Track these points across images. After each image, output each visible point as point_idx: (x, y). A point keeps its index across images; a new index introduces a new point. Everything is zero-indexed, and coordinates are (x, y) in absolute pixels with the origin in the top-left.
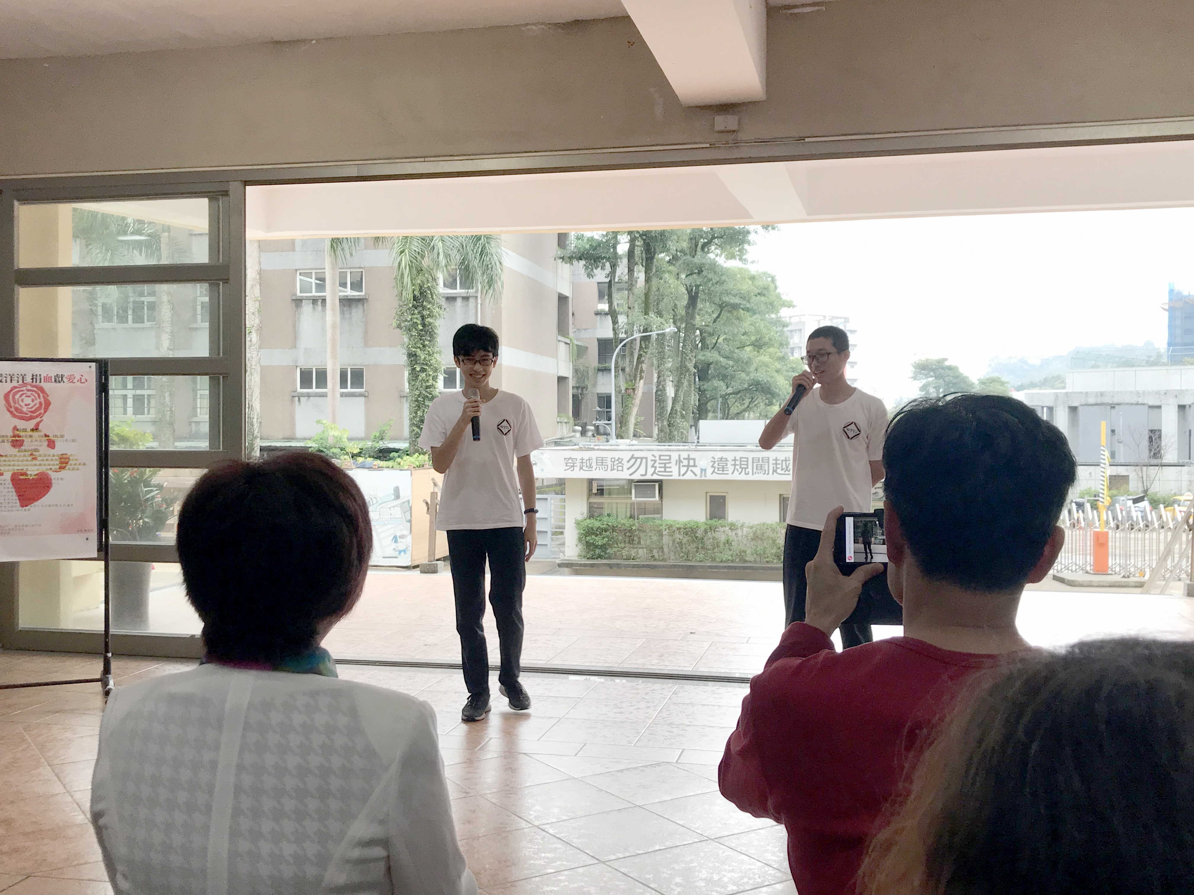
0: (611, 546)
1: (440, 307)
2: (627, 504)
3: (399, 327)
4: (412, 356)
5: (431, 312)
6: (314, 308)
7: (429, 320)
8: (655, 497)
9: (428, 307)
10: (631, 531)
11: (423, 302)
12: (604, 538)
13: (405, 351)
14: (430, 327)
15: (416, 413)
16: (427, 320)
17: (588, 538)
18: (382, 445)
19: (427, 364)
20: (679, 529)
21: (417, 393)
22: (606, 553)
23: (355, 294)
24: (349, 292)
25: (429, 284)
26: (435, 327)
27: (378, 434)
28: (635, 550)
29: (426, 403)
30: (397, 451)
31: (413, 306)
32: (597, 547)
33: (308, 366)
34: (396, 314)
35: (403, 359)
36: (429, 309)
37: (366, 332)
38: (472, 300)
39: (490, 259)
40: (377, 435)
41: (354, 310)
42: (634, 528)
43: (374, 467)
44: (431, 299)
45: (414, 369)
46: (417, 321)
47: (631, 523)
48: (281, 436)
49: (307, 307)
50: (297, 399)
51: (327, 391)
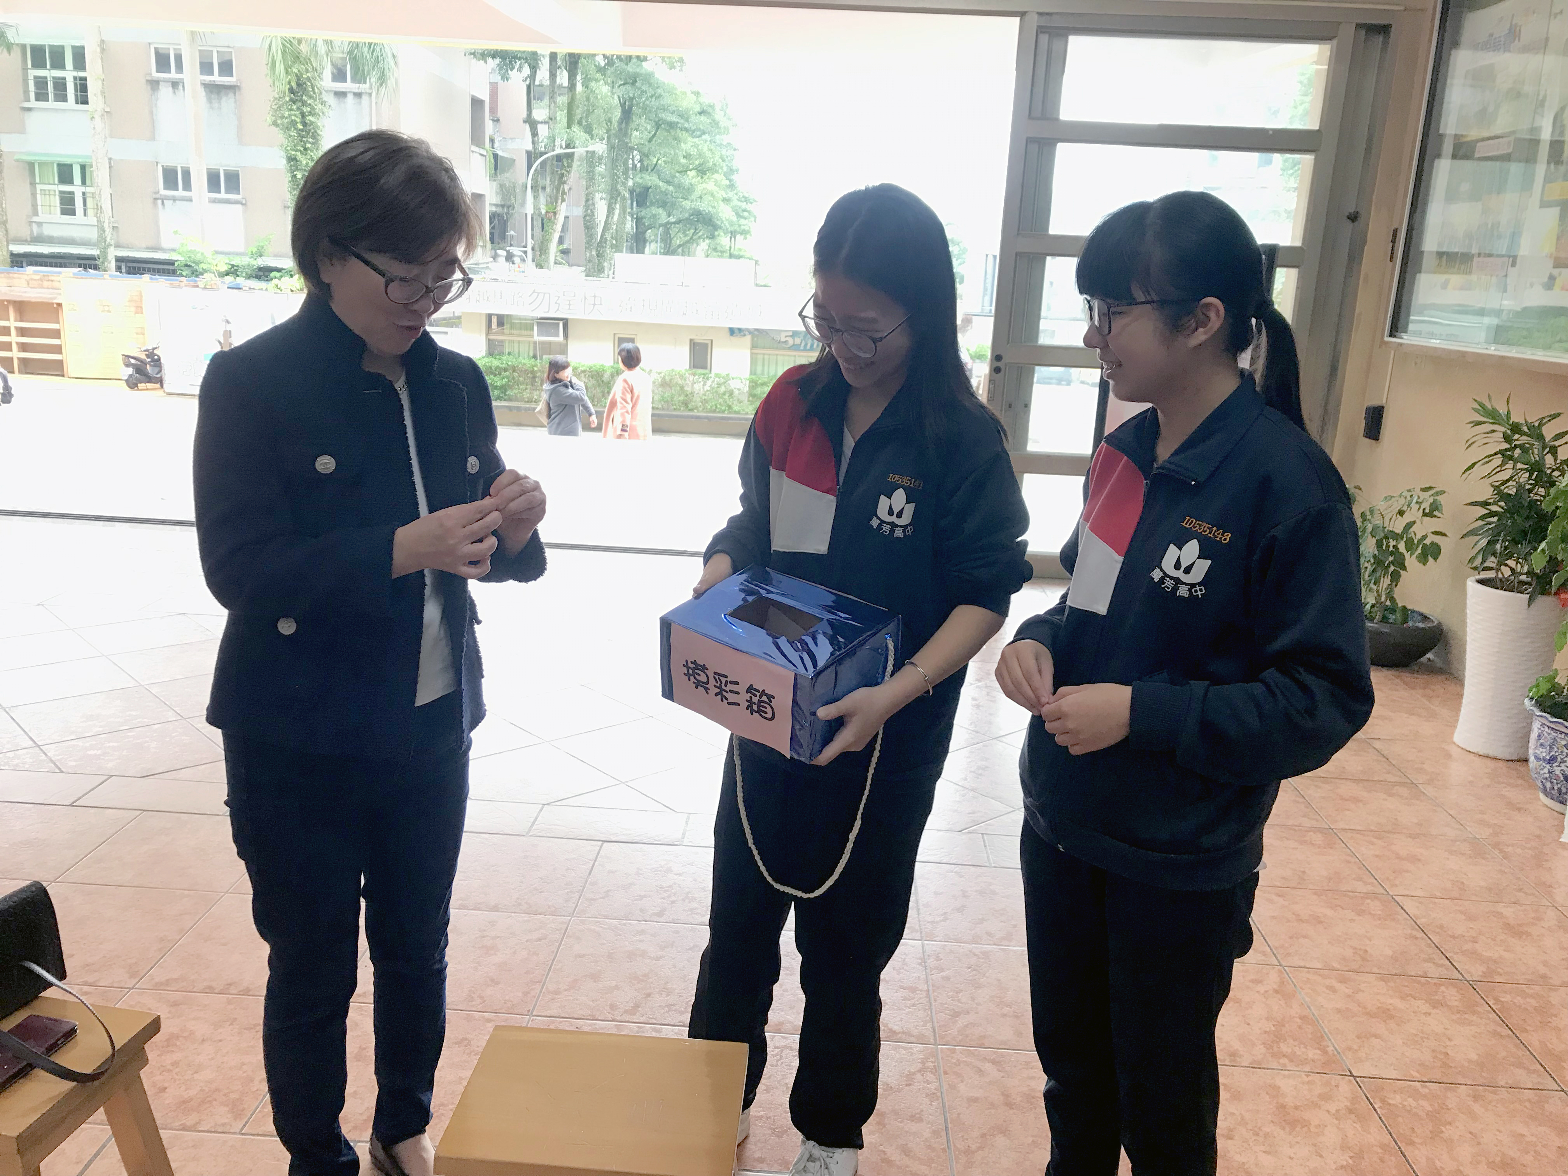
0: (511, 388)
1: (323, 103)
2: (529, 342)
4: (291, 160)
5: (313, 108)
6: (174, 93)
7: (311, 118)
8: (558, 336)
9: (308, 102)
10: (533, 372)
11: (302, 96)
12: (503, 378)
13: (283, 154)
14: (312, 127)
16: (307, 118)
18: (261, 262)
20: (584, 372)
22: (506, 395)
23: (226, 80)
24: (217, 78)
25: (309, 74)
26: (318, 127)
30: (279, 270)
31: (291, 100)
33: (170, 163)
34: (271, 107)
36: (310, 105)
37: (240, 127)
38: (365, 98)
39: (381, 49)
40: (254, 251)
41: (224, 99)
43: (244, 288)
44: (312, 93)
45: (294, 176)
46: (296, 119)
47: (533, 363)
48: (144, 246)
49: (165, 91)
50: (160, 202)
51: (194, 195)
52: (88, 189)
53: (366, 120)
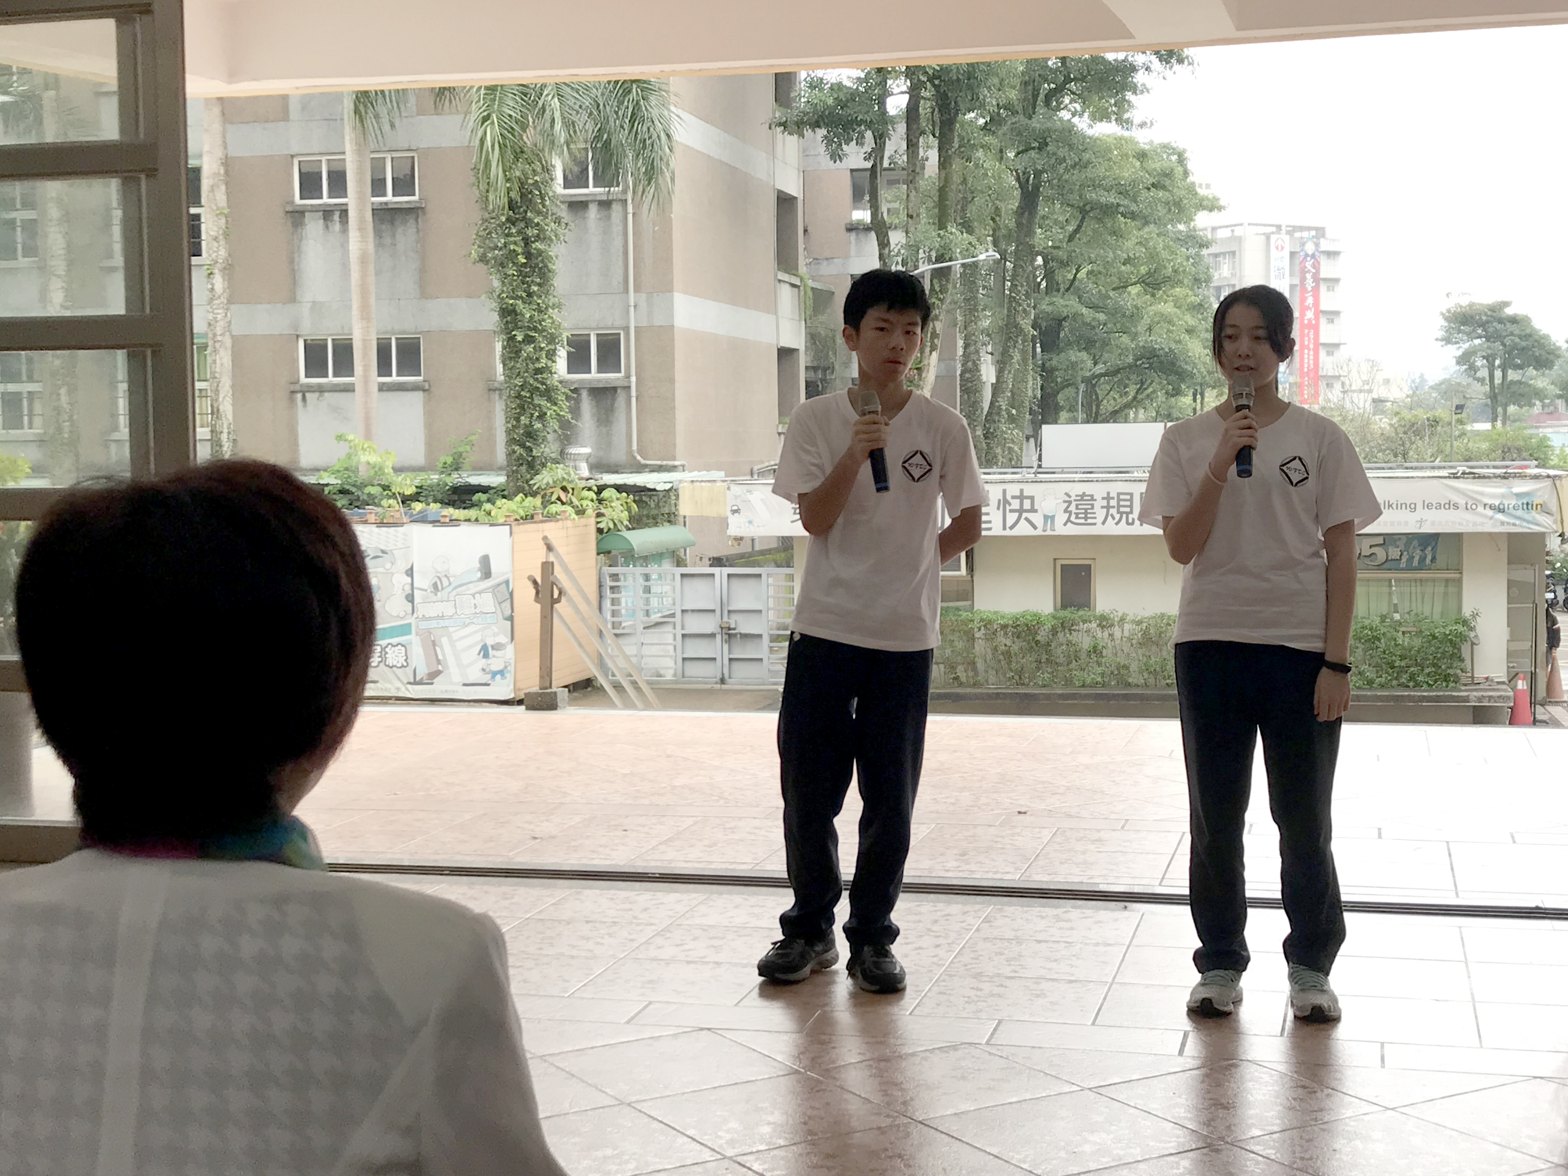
1: (558, 221)
3: (483, 259)
4: (508, 314)
5: (542, 230)
6: (327, 227)
7: (538, 245)
8: (959, 570)
9: (536, 221)
11: (526, 212)
13: (494, 305)
14: (540, 259)
15: (518, 420)
16: (534, 246)
18: (457, 479)
19: (535, 329)
20: (1004, 627)
21: (518, 382)
23: (401, 199)
24: (390, 197)
25: (537, 179)
27: (449, 460)
29: (536, 402)
30: (484, 489)
31: (508, 220)
33: (318, 335)
34: (477, 235)
35: (491, 319)
36: (538, 224)
37: (422, 271)
38: (616, 208)
39: (649, 129)
40: (449, 463)
41: (400, 230)
43: (443, 520)
44: (540, 206)
45: (512, 338)
46: (516, 249)
49: (313, 226)
50: (299, 396)
51: (354, 381)
53: (618, 242)
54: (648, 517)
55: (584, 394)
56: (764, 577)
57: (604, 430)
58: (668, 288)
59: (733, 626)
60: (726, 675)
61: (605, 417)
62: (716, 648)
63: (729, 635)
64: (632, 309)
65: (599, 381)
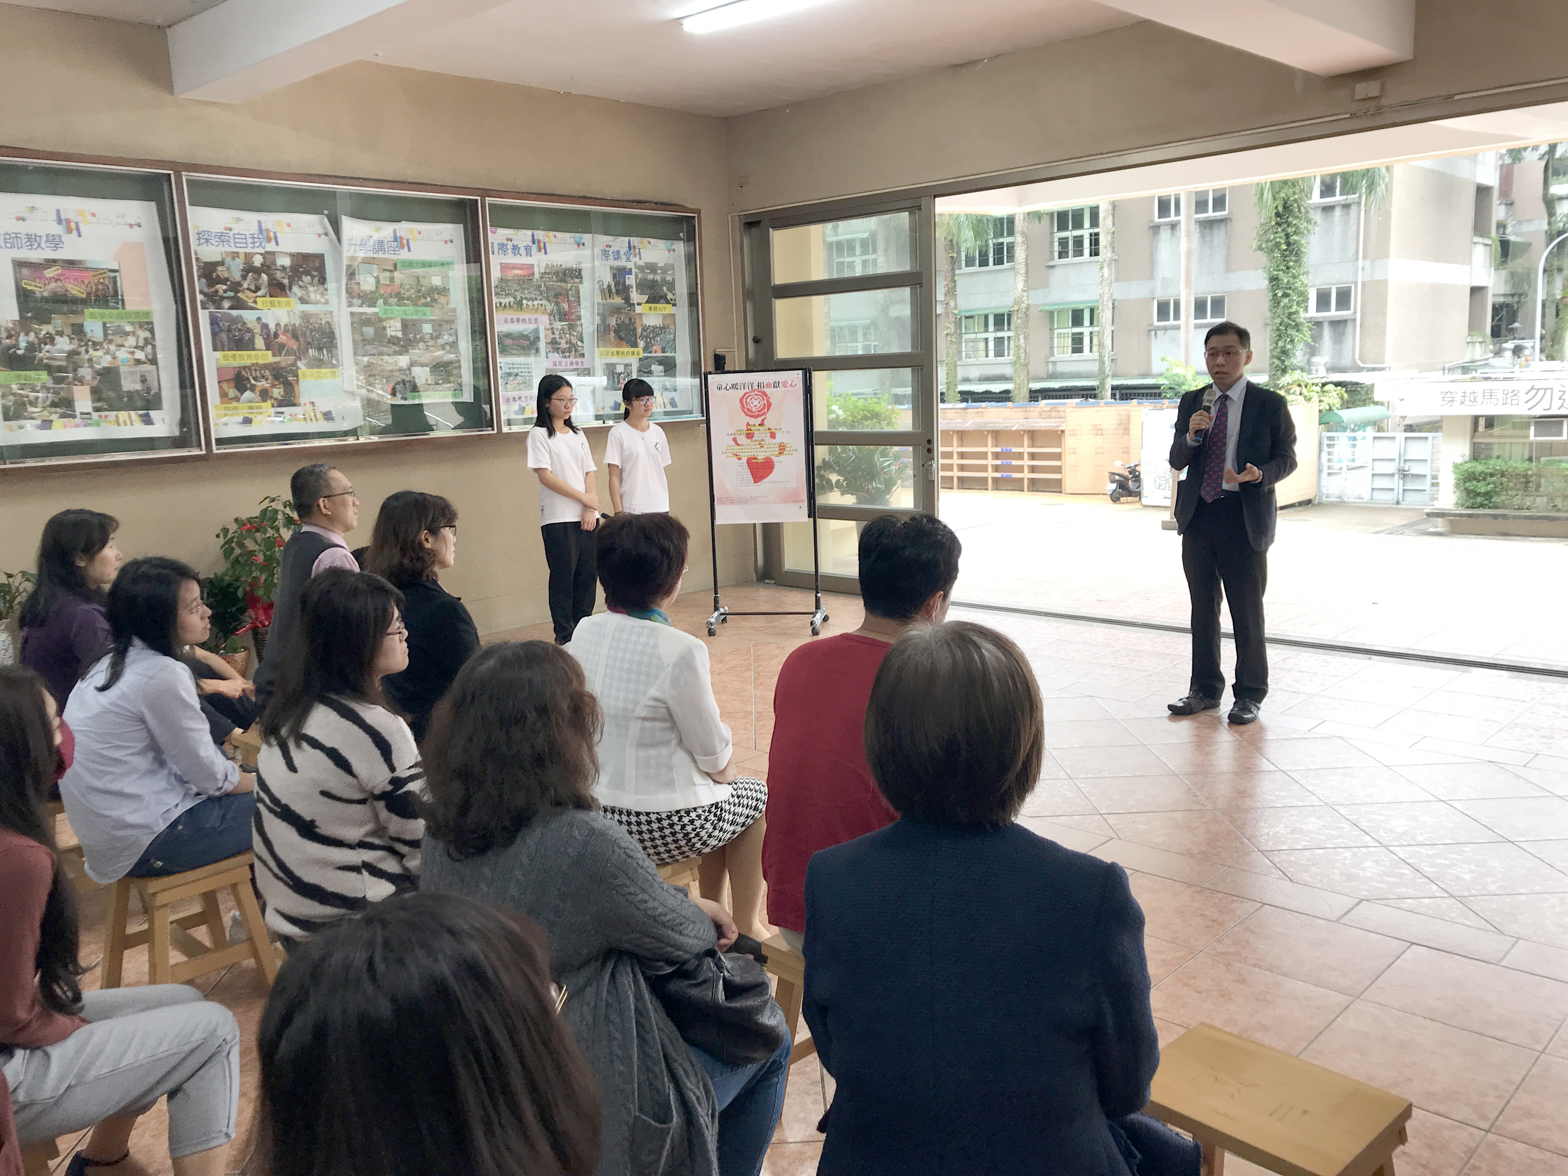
0: (1497, 494)
1: (1309, 221)
2: (1524, 443)
3: (1260, 248)
4: (1274, 280)
5: (1298, 228)
6: (1172, 234)
7: (1295, 237)
8: (1561, 436)
9: (1294, 222)
10: (1525, 476)
11: (1288, 218)
12: (1489, 484)
13: (1266, 275)
14: (1296, 245)
15: (1277, 343)
16: (1292, 238)
17: (1467, 484)
19: (1290, 288)
21: (1278, 321)
22: (1491, 502)
23: (1219, 214)
24: (1211, 214)
25: (1296, 196)
28: (1532, 498)
29: (1289, 332)
31: (1277, 223)
32: (1479, 494)
33: (1164, 297)
34: (1257, 234)
35: (1265, 283)
36: (1295, 225)
37: (1228, 256)
38: (1354, 208)
41: (1216, 232)
42: (1530, 472)
44: (1298, 213)
45: (1276, 295)
46: (1281, 240)
47: (1527, 467)
48: (1136, 373)
49: (1165, 234)
50: (1153, 333)
51: (1182, 322)
52: (1096, 329)
53: (1353, 229)
54: (1359, 400)
55: (1326, 325)
56: (1430, 439)
57: (1338, 346)
58: (1385, 255)
59: (1407, 469)
60: (1401, 499)
61: (1338, 339)
62: (1396, 483)
63: (1404, 475)
64: (1360, 271)
65: (1336, 316)
